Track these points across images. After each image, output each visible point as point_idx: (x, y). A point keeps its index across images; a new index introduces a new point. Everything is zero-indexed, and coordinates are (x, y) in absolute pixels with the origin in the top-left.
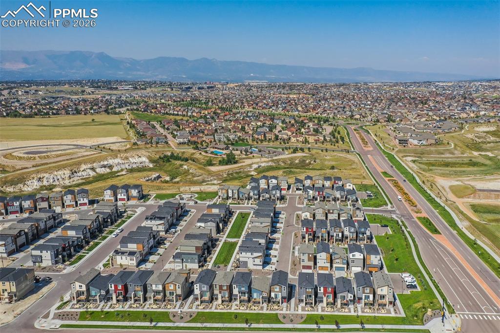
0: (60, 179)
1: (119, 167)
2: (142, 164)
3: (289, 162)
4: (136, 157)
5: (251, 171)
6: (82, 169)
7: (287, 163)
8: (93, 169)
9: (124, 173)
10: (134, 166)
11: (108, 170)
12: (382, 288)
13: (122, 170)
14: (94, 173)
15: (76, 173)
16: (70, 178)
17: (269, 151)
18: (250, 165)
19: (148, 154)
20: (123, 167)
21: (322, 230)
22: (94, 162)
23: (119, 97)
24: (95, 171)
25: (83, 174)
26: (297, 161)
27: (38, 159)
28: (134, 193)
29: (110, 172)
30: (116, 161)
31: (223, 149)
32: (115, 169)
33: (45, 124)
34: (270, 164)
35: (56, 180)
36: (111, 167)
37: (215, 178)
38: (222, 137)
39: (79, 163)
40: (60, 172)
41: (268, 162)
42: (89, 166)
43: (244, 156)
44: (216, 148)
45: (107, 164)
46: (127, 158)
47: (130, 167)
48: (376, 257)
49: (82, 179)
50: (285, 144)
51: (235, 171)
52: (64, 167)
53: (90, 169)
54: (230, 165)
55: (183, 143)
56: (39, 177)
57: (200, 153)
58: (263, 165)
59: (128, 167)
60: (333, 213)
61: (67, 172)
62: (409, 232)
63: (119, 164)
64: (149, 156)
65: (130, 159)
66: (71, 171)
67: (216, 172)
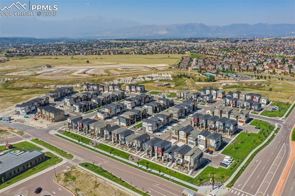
0: (127, 81)
1: (156, 78)
2: (167, 78)
3: (250, 84)
4: (166, 74)
5: (220, 87)
6: (138, 77)
7: (248, 84)
8: (144, 78)
9: (157, 81)
10: (163, 78)
11: (150, 79)
12: (187, 157)
13: (157, 80)
14: (144, 80)
15: (135, 79)
16: (132, 81)
17: (242, 77)
18: (221, 84)
19: (173, 73)
20: (158, 78)
21: (203, 120)
22: (145, 75)
23: (193, 45)
24: (144, 79)
25: (138, 80)
26: (256, 84)
27: (124, 71)
28: (139, 89)
29: (151, 80)
30: (155, 75)
31: (214, 74)
32: (154, 79)
33: (148, 58)
34: (236, 84)
35: (125, 81)
36: (152, 78)
37: (195, 88)
38: (220, 67)
39: (138, 75)
40: (128, 78)
41: (235, 83)
42: (142, 76)
43: (223, 78)
44: (211, 73)
45: (151, 76)
46: (161, 74)
47: (161, 79)
48: (213, 141)
49: (137, 82)
50: (258, 73)
51: (209, 86)
52: (131, 76)
53: (142, 78)
54: (210, 82)
55: (196, 69)
56: (119, 79)
57: (199, 75)
58: (230, 84)
59: (160, 78)
60: (225, 113)
61: (131, 78)
62: (273, 136)
63: (156, 77)
64: (173, 74)
65: (162, 75)
66: (133, 77)
67: (198, 85)
